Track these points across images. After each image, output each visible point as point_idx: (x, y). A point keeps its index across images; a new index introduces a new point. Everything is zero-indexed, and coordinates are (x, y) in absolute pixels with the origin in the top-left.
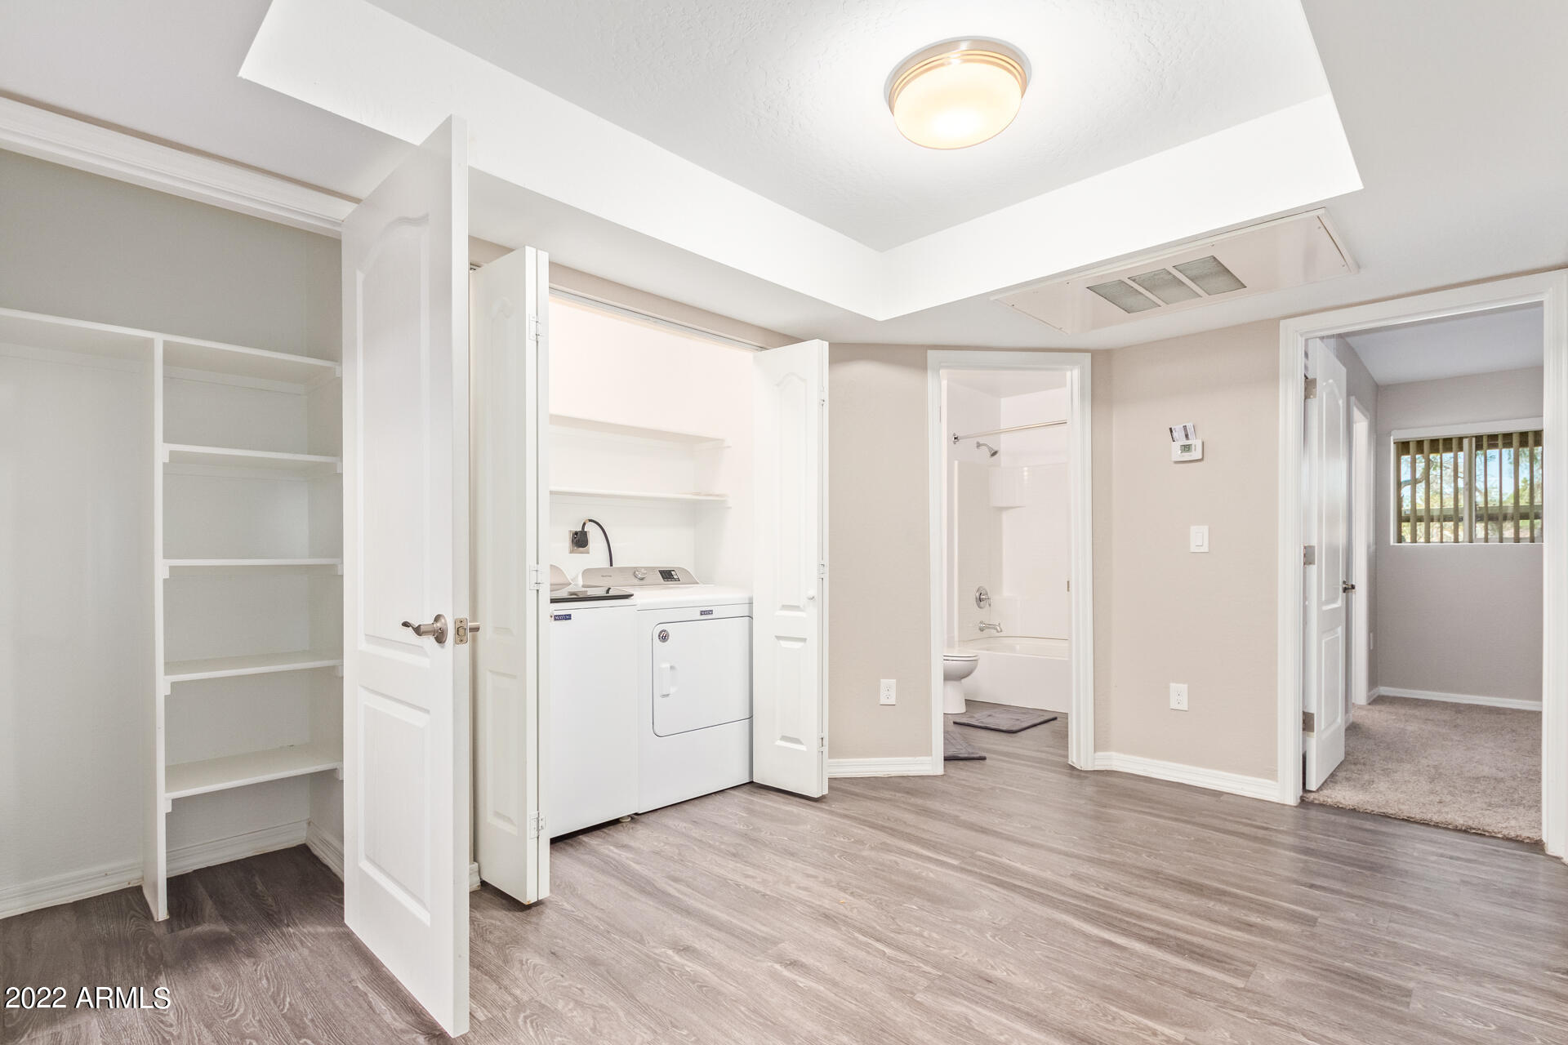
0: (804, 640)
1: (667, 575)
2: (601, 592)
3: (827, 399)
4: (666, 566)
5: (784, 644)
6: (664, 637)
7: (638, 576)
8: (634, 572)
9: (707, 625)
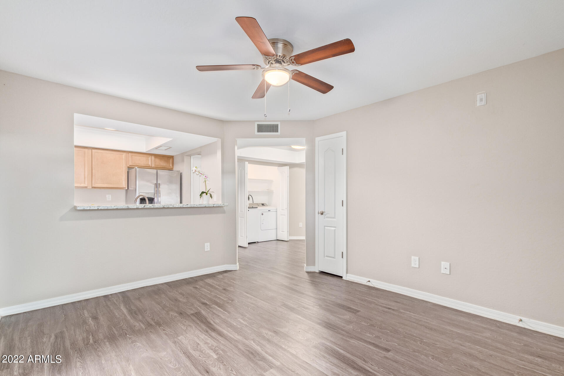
0: (285, 215)
1: (263, 205)
2: (252, 207)
3: (289, 176)
4: (263, 203)
5: (282, 216)
6: (262, 214)
7: (258, 205)
8: (257, 204)
9: (269, 213)
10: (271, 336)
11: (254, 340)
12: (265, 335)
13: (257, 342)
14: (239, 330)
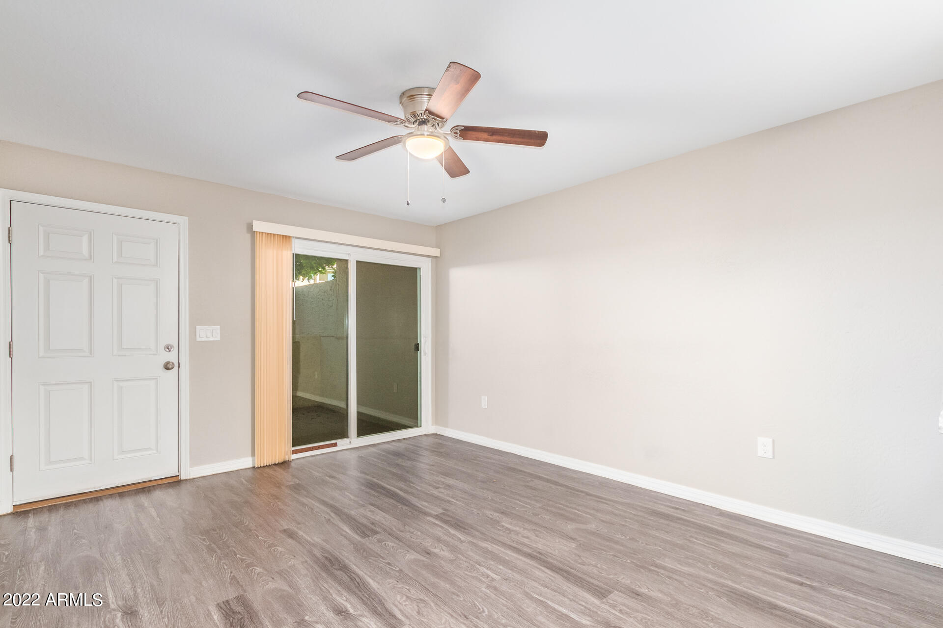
10: (435, 547)
11: (462, 542)
12: (444, 548)
13: (456, 539)
14: (489, 556)
